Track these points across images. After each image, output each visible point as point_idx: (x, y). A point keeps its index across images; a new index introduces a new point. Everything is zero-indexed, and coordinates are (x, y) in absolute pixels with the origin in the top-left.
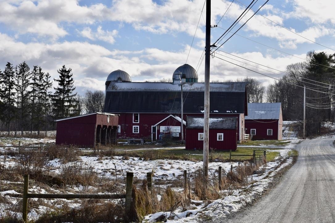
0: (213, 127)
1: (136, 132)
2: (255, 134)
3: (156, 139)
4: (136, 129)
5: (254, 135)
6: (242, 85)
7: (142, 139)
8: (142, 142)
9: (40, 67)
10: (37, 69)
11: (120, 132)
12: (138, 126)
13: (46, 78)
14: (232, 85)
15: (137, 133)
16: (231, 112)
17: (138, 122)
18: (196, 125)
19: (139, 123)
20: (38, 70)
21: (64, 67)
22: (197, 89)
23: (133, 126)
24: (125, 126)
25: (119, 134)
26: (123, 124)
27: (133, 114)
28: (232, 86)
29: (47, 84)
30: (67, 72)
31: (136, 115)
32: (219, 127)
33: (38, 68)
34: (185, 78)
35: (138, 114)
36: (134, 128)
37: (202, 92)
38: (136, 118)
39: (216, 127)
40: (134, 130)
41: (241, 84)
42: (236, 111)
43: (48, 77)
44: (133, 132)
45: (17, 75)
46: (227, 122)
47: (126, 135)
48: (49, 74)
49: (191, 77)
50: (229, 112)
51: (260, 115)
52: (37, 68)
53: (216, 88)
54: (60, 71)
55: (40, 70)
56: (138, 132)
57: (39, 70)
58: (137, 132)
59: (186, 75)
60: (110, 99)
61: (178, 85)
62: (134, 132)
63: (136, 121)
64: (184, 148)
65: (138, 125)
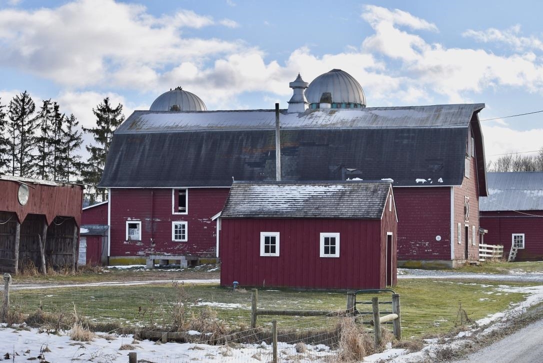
0: (306, 212)
1: (180, 238)
2: (521, 246)
3: (217, 256)
4: (180, 231)
5: (520, 248)
6: (464, 110)
7: (184, 257)
8: (184, 264)
9: (55, 103)
10: (49, 106)
11: (140, 239)
12: (186, 223)
13: (69, 125)
14: (437, 111)
15: (182, 240)
16: (427, 183)
17: (184, 211)
18: (255, 208)
19: (186, 213)
20: (52, 108)
21: (106, 101)
22: (343, 122)
23: (174, 223)
24: (153, 222)
25: (138, 244)
26: (147, 217)
27: (173, 192)
28: (437, 113)
29: (71, 140)
30: (114, 111)
31: (181, 194)
32: (328, 212)
33: (53, 106)
34: (329, 103)
35: (184, 191)
36: (176, 227)
37: (353, 130)
38: (181, 202)
39: (317, 212)
40: (176, 232)
41: (462, 109)
42: (441, 180)
43: (73, 123)
44: (173, 239)
45: (13, 122)
46: (355, 195)
47: (154, 245)
48: (75, 117)
49: (346, 101)
50: (423, 181)
51: (534, 199)
52: (51, 104)
53: (394, 120)
54: (99, 110)
55: (56, 108)
56: (186, 240)
57: (53, 110)
58: (184, 237)
59: (332, 96)
60: (120, 153)
61: (297, 114)
62: (176, 237)
63: (180, 208)
64: (217, 281)
65: (185, 220)
